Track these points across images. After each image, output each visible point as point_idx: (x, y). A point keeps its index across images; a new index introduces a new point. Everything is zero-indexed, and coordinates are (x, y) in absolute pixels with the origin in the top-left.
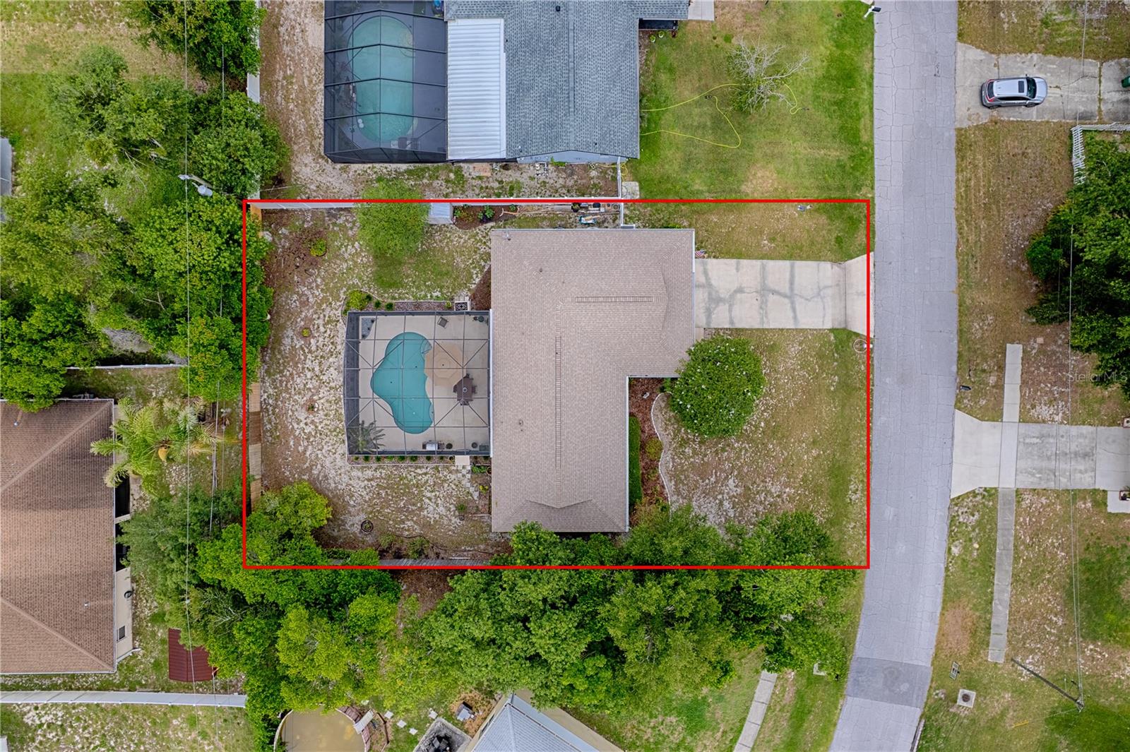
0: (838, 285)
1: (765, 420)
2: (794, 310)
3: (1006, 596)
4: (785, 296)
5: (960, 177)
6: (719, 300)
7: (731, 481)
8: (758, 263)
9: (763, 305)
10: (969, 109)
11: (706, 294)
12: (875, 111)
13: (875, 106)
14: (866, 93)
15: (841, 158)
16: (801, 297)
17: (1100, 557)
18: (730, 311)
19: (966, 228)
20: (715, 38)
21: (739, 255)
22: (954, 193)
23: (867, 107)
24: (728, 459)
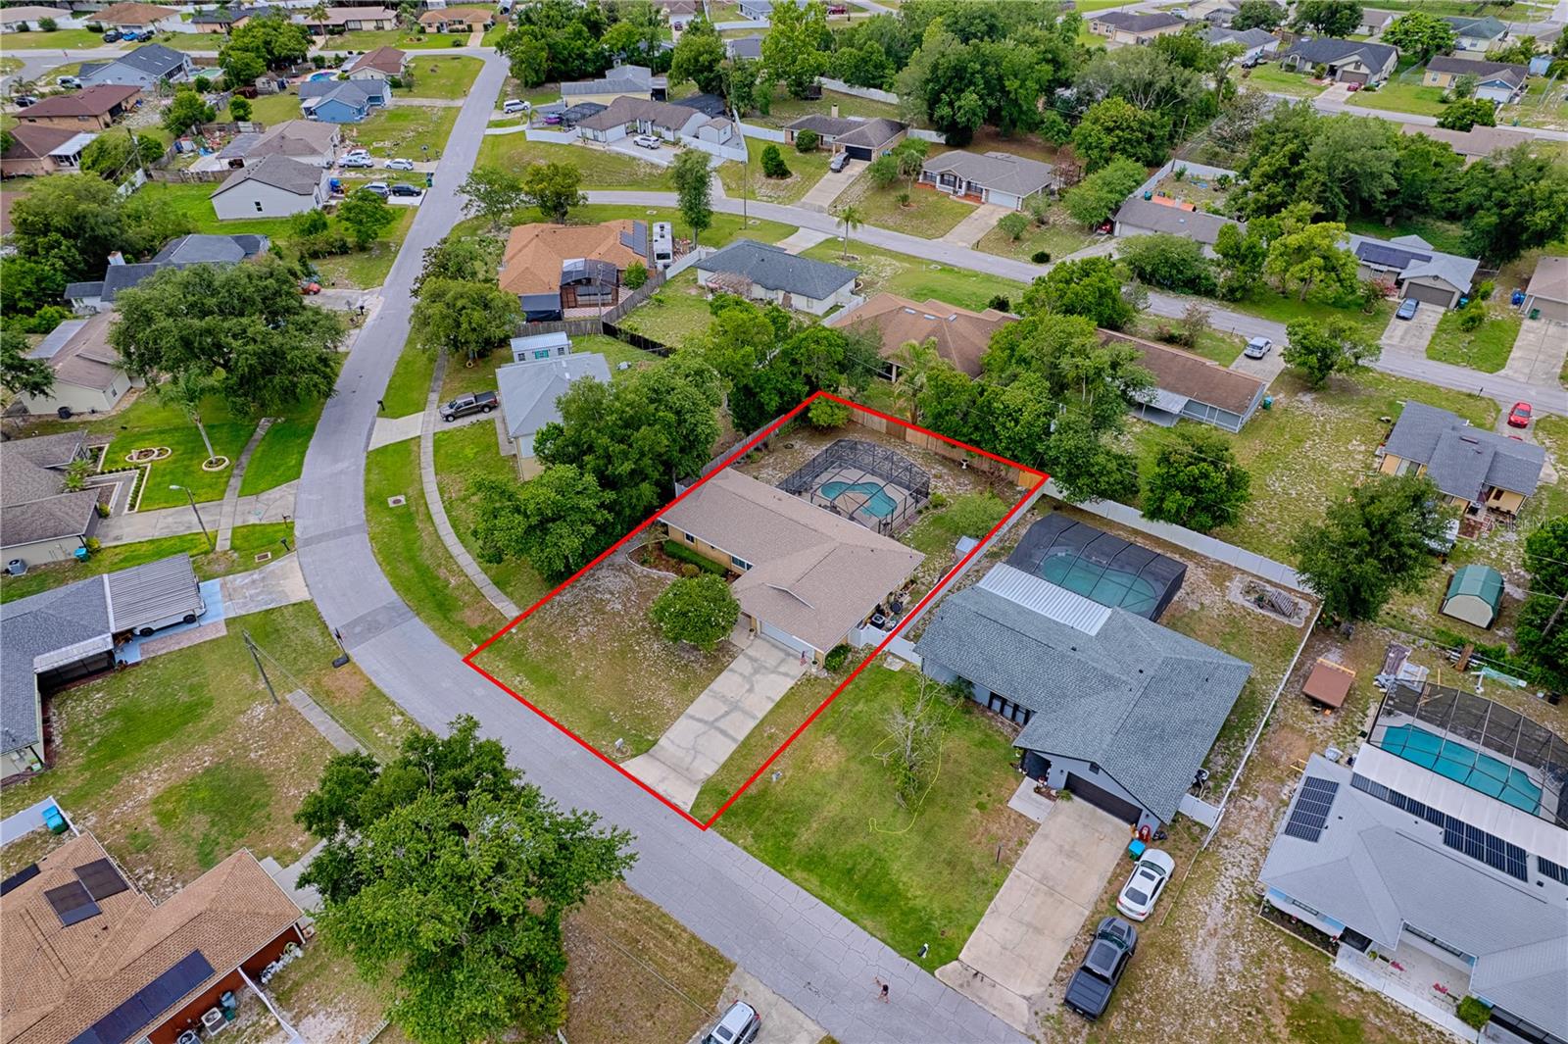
0: (687, 769)
1: (638, 652)
2: (700, 720)
3: (321, 729)
4: (717, 720)
5: (684, 935)
6: (756, 671)
7: (620, 607)
8: (761, 716)
9: (724, 699)
10: (746, 994)
11: (768, 665)
12: (818, 901)
13: (822, 904)
14: (842, 905)
15: (796, 840)
16: (704, 733)
17: (249, 821)
18: (741, 674)
19: (633, 905)
20: (989, 796)
21: (778, 705)
22: (675, 917)
23: (827, 895)
24: (637, 614)
